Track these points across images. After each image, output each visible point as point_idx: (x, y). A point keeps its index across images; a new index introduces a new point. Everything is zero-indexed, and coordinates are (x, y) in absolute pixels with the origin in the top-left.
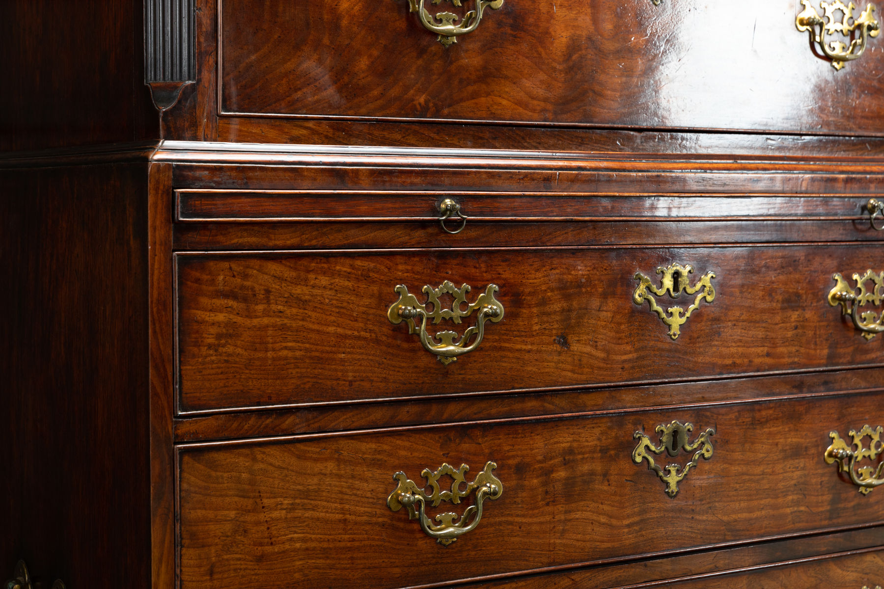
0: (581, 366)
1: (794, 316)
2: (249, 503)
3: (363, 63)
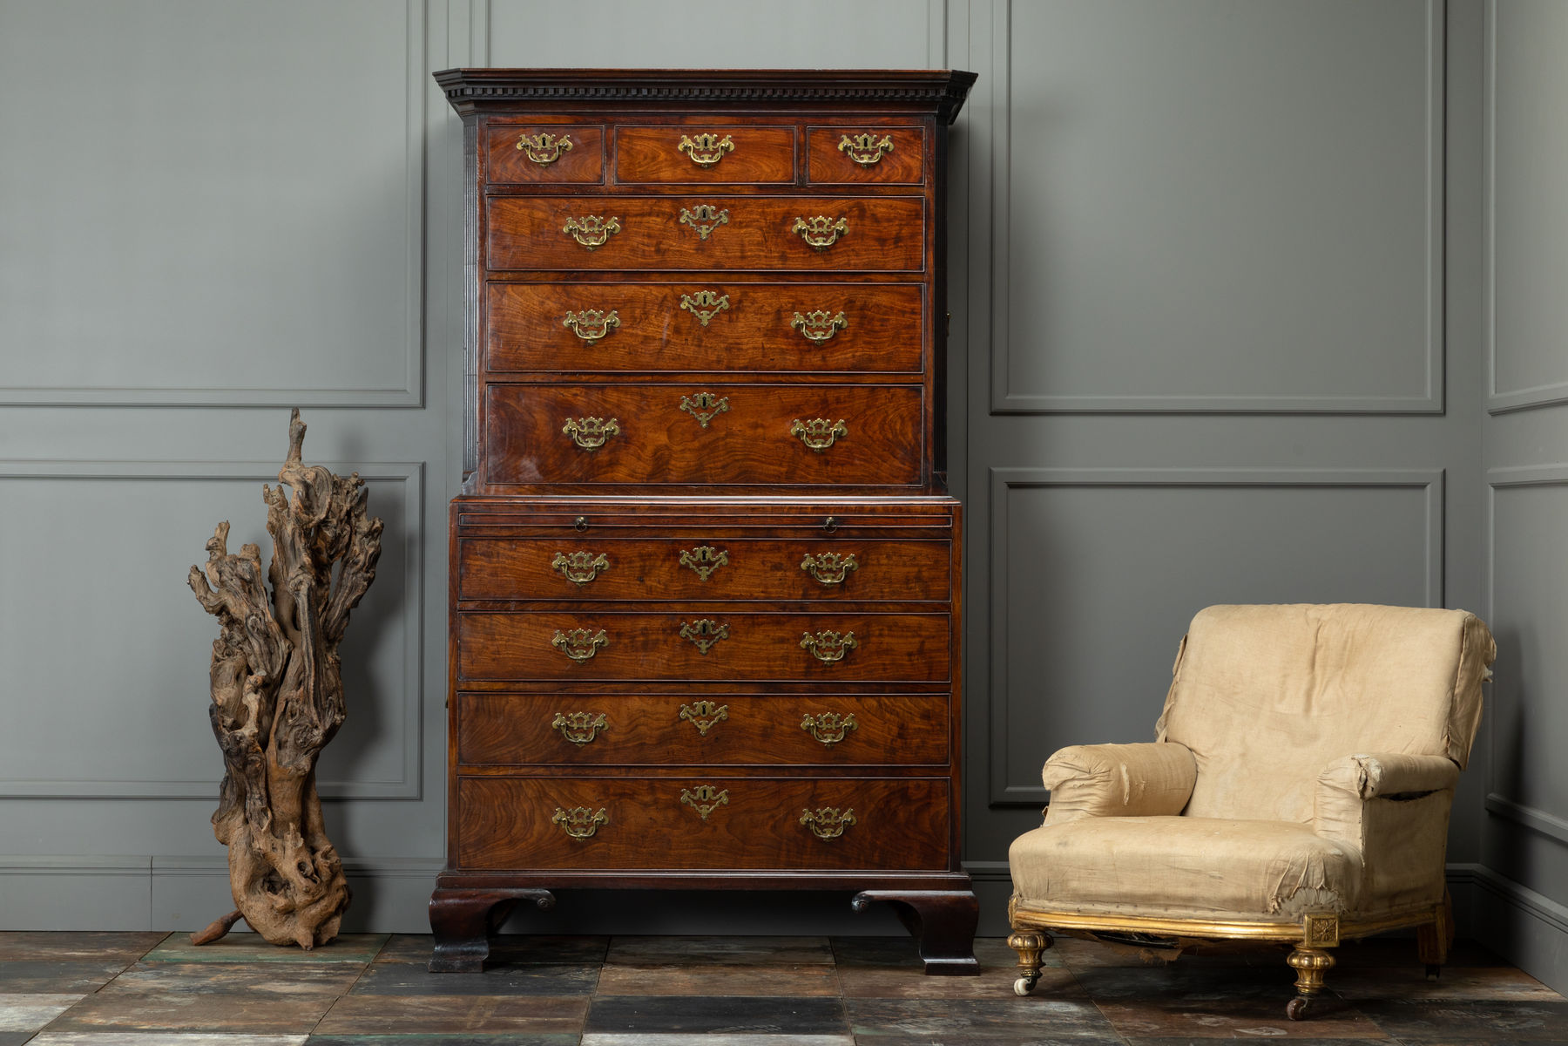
0: (651, 591)
1: (779, 574)
2: (489, 637)
3: (551, 461)
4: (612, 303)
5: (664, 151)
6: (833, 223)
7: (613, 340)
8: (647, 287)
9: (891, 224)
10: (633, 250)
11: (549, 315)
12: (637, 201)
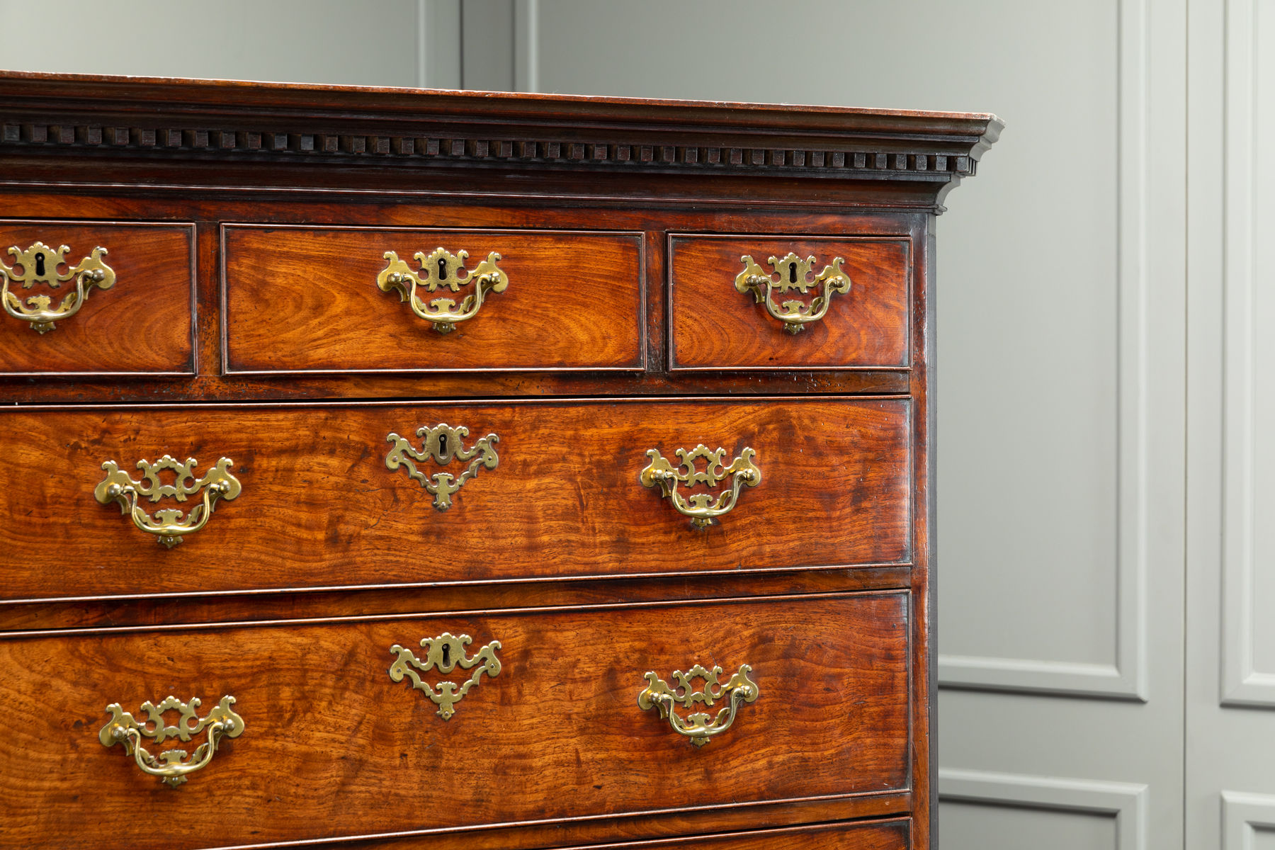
4: (221, 677)
5: (344, 289)
6: (727, 459)
7: (228, 770)
8: (308, 631)
9: (846, 459)
10: (273, 540)
11: (60, 717)
12: (281, 416)
